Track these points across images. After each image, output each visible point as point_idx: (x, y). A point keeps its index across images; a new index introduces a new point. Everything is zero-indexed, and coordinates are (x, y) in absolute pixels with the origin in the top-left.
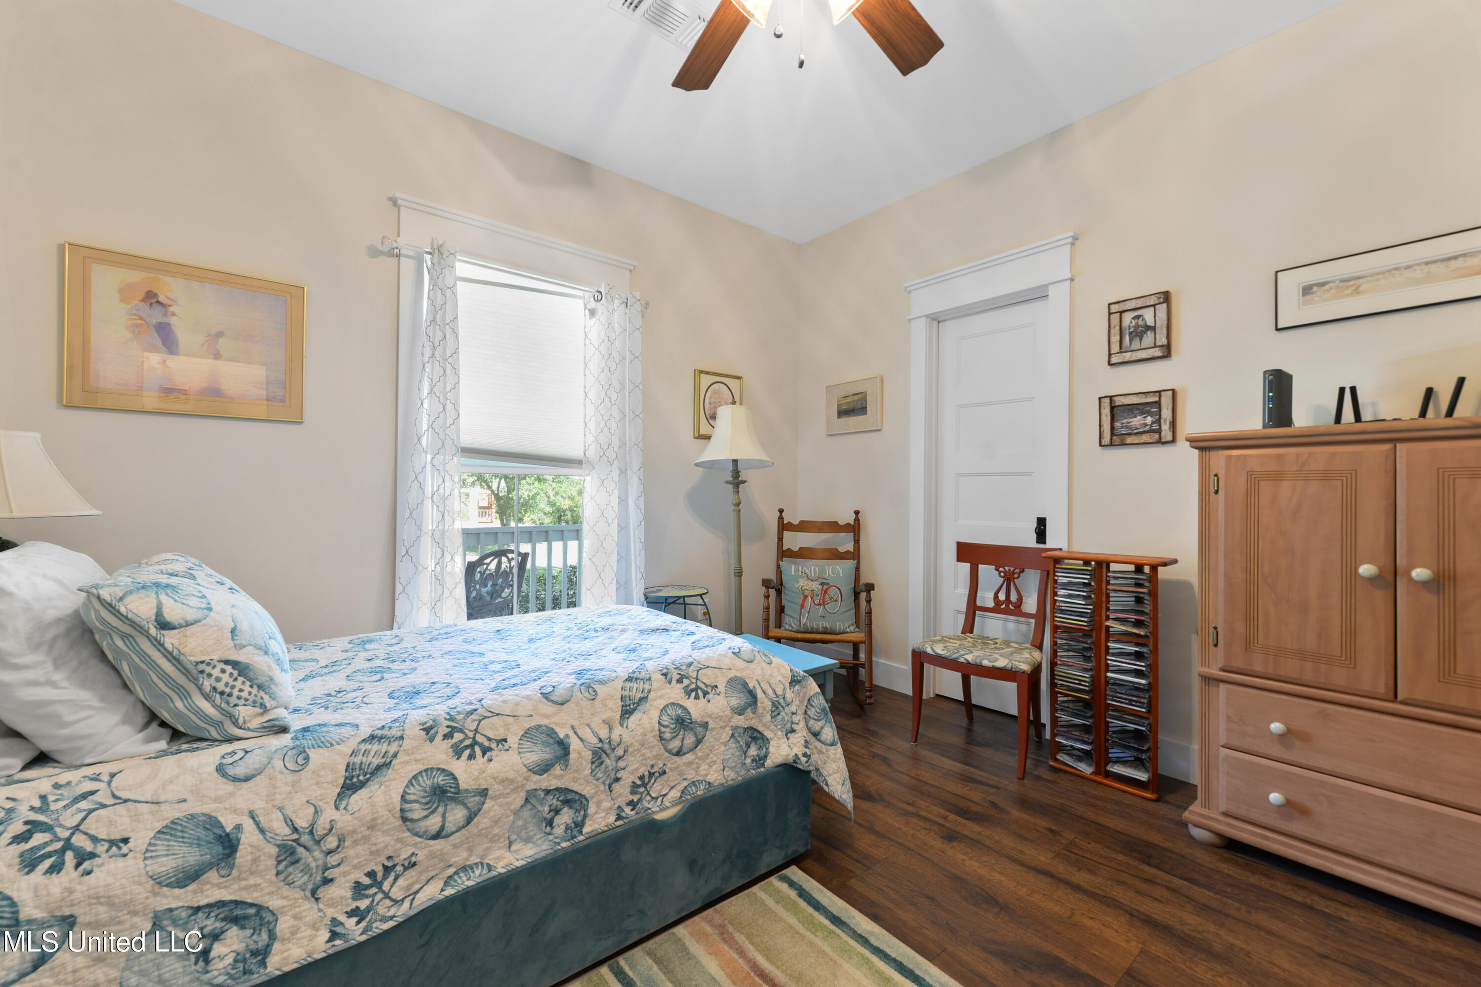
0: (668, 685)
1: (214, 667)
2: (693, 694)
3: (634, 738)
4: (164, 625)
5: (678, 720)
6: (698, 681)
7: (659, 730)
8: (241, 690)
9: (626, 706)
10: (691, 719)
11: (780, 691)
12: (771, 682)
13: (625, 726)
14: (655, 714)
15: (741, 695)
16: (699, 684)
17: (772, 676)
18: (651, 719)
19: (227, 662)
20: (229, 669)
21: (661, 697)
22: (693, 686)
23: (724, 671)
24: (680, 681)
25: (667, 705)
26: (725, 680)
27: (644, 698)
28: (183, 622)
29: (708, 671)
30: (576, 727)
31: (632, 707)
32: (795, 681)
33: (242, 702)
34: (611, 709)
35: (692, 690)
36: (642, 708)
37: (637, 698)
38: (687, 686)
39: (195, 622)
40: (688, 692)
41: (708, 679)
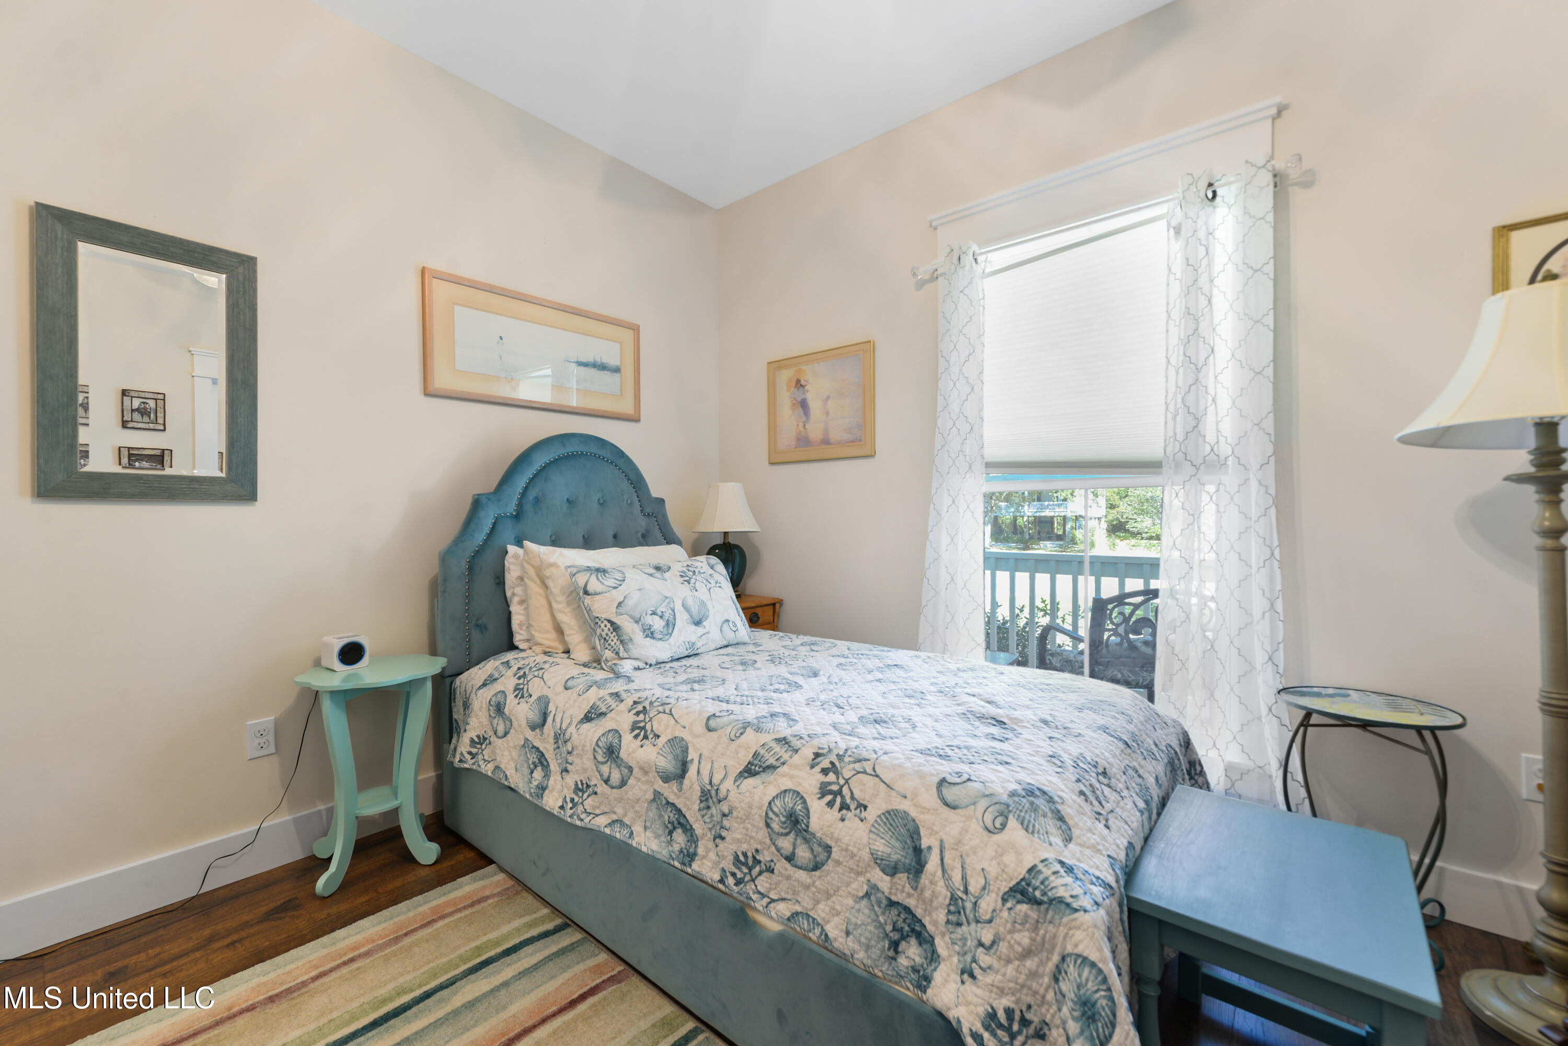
0: (808, 768)
1: (602, 622)
2: (829, 797)
3: (740, 802)
4: (586, 592)
5: (791, 816)
6: (846, 786)
7: (767, 814)
8: (612, 640)
9: (752, 765)
10: (808, 827)
11: (975, 886)
12: (968, 861)
13: (737, 783)
14: (772, 791)
15: (898, 844)
16: (845, 790)
17: (975, 853)
18: (764, 794)
19: (609, 621)
20: (609, 625)
21: (791, 777)
22: (835, 788)
23: (893, 794)
24: (825, 771)
25: (790, 790)
26: (885, 807)
27: (773, 767)
28: (593, 592)
29: (870, 781)
30: (703, 758)
31: (757, 768)
32: (1023, 893)
33: (610, 647)
34: (738, 758)
35: (831, 792)
36: (764, 776)
37: (768, 763)
38: (830, 784)
39: (600, 593)
40: (824, 790)
41: (861, 790)
